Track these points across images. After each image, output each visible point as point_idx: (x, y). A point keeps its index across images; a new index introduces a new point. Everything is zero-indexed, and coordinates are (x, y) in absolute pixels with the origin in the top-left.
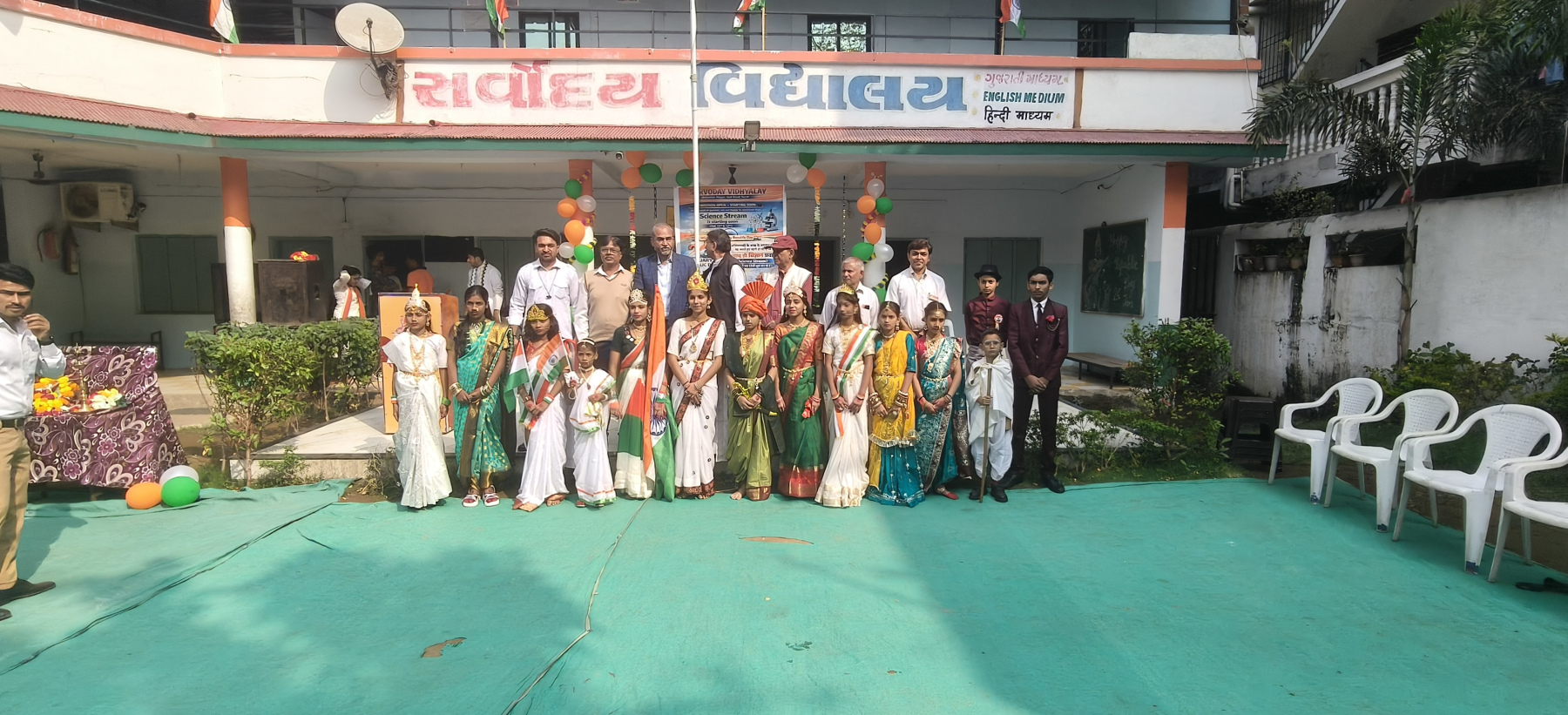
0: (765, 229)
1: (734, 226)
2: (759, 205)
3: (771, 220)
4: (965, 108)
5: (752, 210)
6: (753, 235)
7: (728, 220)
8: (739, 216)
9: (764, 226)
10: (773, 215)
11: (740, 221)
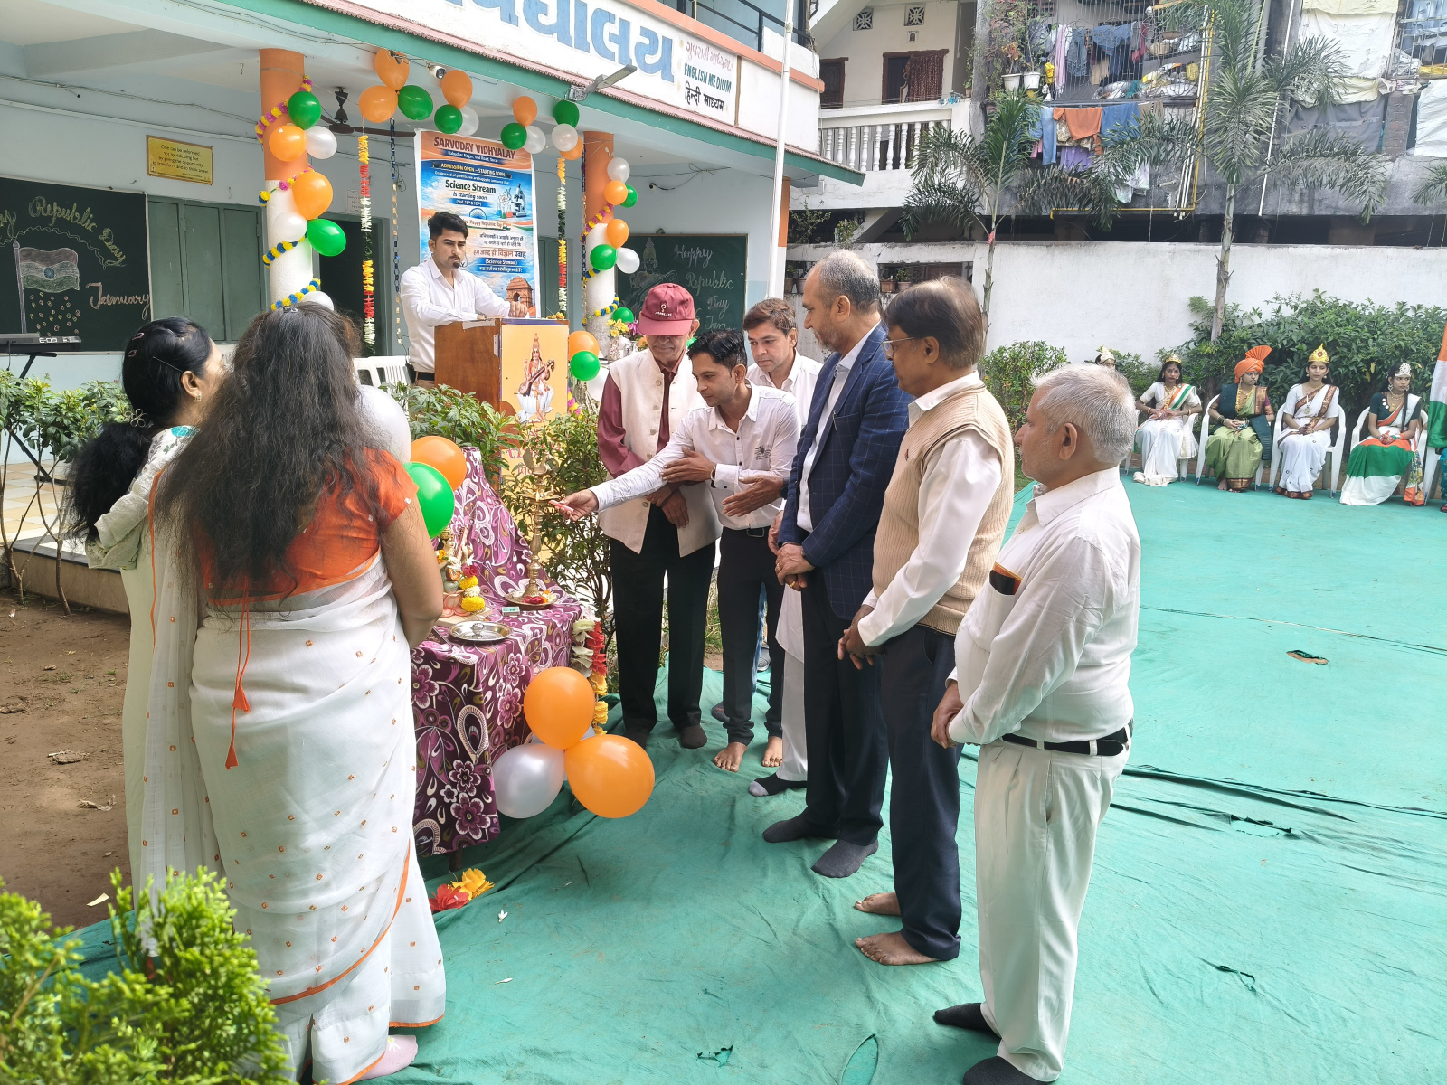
0: (514, 214)
1: (484, 204)
2: (508, 175)
3: (520, 201)
4: (671, 79)
5: (499, 181)
6: (502, 222)
7: (476, 194)
8: (489, 190)
9: (513, 208)
10: (521, 192)
11: (490, 198)
